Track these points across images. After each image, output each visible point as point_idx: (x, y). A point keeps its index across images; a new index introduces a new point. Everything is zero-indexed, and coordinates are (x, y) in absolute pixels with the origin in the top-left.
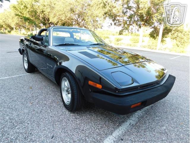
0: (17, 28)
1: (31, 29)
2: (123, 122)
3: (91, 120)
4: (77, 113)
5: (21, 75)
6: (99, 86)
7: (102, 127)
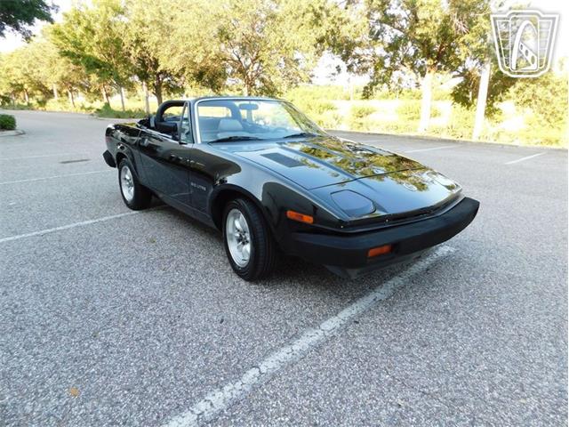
0: (65, 91)
1: (104, 93)
2: (361, 296)
3: (295, 294)
4: (265, 284)
5: (119, 216)
6: (308, 219)
7: (316, 306)
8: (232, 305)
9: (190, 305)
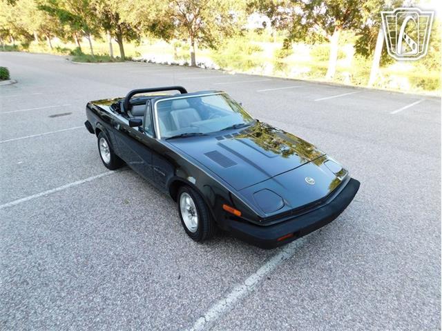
0: (43, 36)
1: (76, 39)
3: (228, 253)
4: (207, 244)
5: (100, 176)
6: (237, 213)
7: (242, 263)
8: (185, 263)
9: (157, 263)
